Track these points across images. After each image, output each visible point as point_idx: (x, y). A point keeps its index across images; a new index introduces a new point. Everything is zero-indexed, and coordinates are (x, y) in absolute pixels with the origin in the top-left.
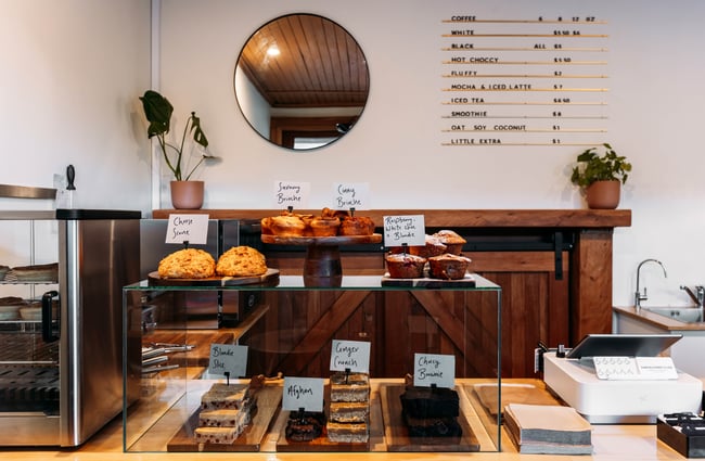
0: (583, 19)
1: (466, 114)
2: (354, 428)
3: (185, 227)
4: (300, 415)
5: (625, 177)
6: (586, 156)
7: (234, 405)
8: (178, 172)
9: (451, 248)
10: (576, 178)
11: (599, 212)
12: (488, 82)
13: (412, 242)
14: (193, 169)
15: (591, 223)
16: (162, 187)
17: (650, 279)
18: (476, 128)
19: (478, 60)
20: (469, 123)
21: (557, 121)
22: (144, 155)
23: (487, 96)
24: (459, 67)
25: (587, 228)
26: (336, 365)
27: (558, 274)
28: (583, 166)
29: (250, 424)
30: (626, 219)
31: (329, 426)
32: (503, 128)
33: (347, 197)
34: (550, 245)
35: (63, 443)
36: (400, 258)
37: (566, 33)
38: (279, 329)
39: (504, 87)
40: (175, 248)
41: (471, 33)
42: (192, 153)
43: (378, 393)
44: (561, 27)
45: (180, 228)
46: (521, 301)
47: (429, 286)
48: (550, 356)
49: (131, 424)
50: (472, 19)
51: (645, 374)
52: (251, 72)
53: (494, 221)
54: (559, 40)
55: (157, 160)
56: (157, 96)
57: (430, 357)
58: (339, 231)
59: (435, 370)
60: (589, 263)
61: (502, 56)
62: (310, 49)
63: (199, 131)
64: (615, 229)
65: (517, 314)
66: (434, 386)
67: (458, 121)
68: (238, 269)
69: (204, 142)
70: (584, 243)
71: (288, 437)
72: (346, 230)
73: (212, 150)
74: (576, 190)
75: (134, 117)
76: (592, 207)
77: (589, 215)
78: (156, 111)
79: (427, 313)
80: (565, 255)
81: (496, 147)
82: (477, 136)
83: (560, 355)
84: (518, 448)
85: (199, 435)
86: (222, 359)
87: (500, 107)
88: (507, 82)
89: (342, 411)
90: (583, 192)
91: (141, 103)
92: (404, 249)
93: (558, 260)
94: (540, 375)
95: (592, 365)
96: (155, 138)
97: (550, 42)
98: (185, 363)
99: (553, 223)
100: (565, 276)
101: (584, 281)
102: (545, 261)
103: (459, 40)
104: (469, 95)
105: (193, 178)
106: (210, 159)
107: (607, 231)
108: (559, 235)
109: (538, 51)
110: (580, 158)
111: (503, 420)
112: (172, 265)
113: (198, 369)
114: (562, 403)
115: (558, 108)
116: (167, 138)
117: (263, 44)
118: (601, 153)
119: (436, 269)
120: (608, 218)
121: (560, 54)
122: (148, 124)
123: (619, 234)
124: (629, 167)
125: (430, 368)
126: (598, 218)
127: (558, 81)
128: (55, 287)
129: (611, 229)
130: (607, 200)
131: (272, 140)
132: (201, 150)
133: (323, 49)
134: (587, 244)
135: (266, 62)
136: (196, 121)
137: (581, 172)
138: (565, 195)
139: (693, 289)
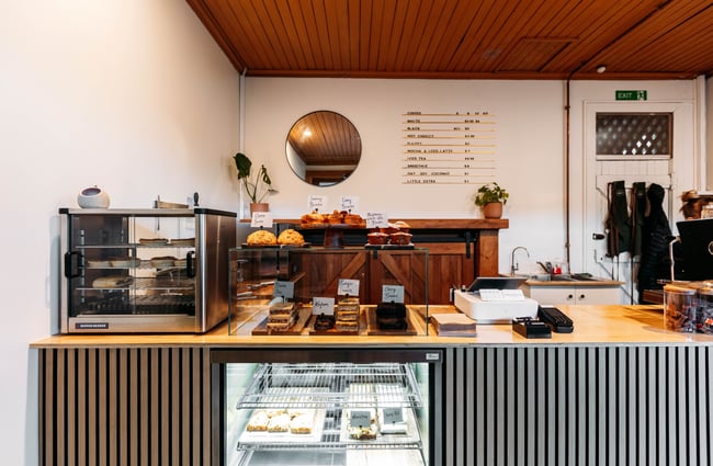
0: (481, 113)
1: (416, 166)
2: (350, 323)
3: (261, 219)
4: (322, 317)
5: (505, 201)
6: (483, 190)
7: (287, 312)
8: (254, 198)
9: (402, 230)
10: (478, 202)
11: (491, 220)
12: (428, 149)
13: (381, 226)
14: (262, 196)
15: (486, 226)
16: (245, 207)
17: (520, 258)
18: (422, 174)
19: (423, 136)
20: (418, 171)
21: (467, 170)
22: (236, 189)
23: (427, 156)
24: (411, 140)
25: (484, 230)
26: (341, 292)
27: (468, 255)
28: (481, 195)
29: (295, 323)
30: (506, 224)
31: (337, 322)
32: (436, 174)
33: (347, 204)
34: (463, 239)
35: (197, 331)
36: (375, 234)
37: (472, 121)
38: (311, 286)
39: (437, 151)
40: (255, 229)
41: (418, 122)
42: (262, 188)
43: (364, 312)
44: (469, 118)
45: (258, 220)
46: (447, 271)
47: (390, 248)
48: (458, 292)
49: (232, 324)
50: (419, 114)
51: (507, 298)
52: (295, 145)
53: (432, 225)
54: (467, 125)
55: (242, 192)
56: (243, 156)
57: (390, 287)
58: (342, 221)
59: (393, 293)
60: (485, 248)
61: (435, 134)
62: (328, 132)
63: (266, 175)
64: (501, 230)
65: (445, 278)
66: (393, 302)
67: (412, 170)
68: (289, 241)
69: (269, 182)
70: (482, 238)
71: (315, 328)
72: (346, 221)
73: (273, 186)
74: (478, 208)
75: (230, 168)
76: (486, 217)
77: (485, 222)
78: (243, 164)
79: (394, 278)
80: (472, 244)
81: (433, 185)
82: (422, 178)
83: (463, 291)
84: (437, 333)
85: (269, 327)
86: (280, 289)
87: (435, 162)
88: (439, 148)
89: (344, 315)
90: (482, 210)
91: (234, 160)
92: (377, 230)
93: (468, 247)
94: (452, 303)
95: (479, 294)
96: (242, 180)
97: (463, 126)
98: (260, 298)
99: (464, 227)
100: (472, 256)
101: (482, 259)
102: (461, 248)
103: (411, 125)
104: (417, 155)
105: (262, 202)
106: (272, 191)
107: (495, 231)
108: (468, 234)
109: (456, 132)
110: (480, 191)
111: (429, 320)
112: (254, 238)
113: (266, 301)
114: (460, 312)
115: (467, 163)
116: (248, 179)
117: (301, 127)
118: (492, 188)
119: (394, 240)
120: (496, 224)
121: (468, 133)
122: (238, 171)
123: (502, 233)
124: (507, 196)
125: (391, 293)
126: (490, 224)
127: (467, 148)
128: (193, 249)
129: (497, 230)
130: (496, 214)
131: (307, 181)
132: (266, 186)
133: (336, 131)
134: (485, 239)
135: (303, 138)
136: (264, 170)
137: (481, 198)
138: (472, 211)
139: (544, 264)
